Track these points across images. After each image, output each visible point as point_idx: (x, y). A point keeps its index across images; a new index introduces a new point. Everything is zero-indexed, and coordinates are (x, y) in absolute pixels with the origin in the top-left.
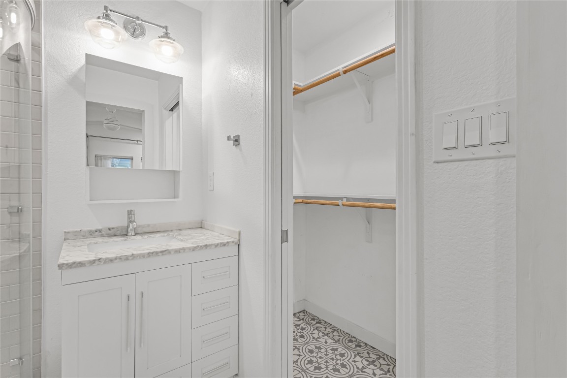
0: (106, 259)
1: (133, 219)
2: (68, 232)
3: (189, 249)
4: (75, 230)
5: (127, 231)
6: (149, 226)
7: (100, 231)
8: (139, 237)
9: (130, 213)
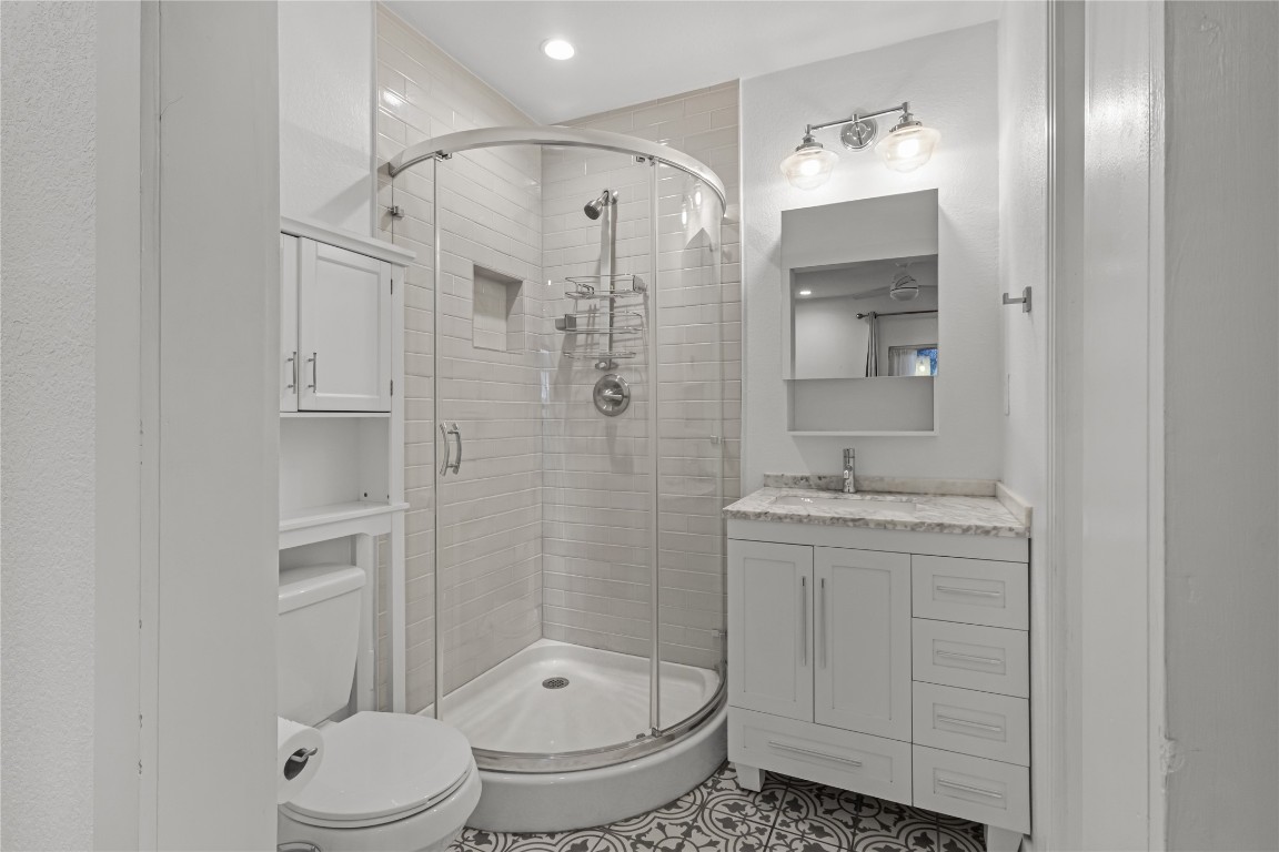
0: (774, 514)
1: (851, 464)
2: (768, 476)
3: (905, 525)
4: (775, 474)
5: (844, 486)
6: (882, 479)
7: (807, 479)
8: (857, 497)
9: (847, 455)
